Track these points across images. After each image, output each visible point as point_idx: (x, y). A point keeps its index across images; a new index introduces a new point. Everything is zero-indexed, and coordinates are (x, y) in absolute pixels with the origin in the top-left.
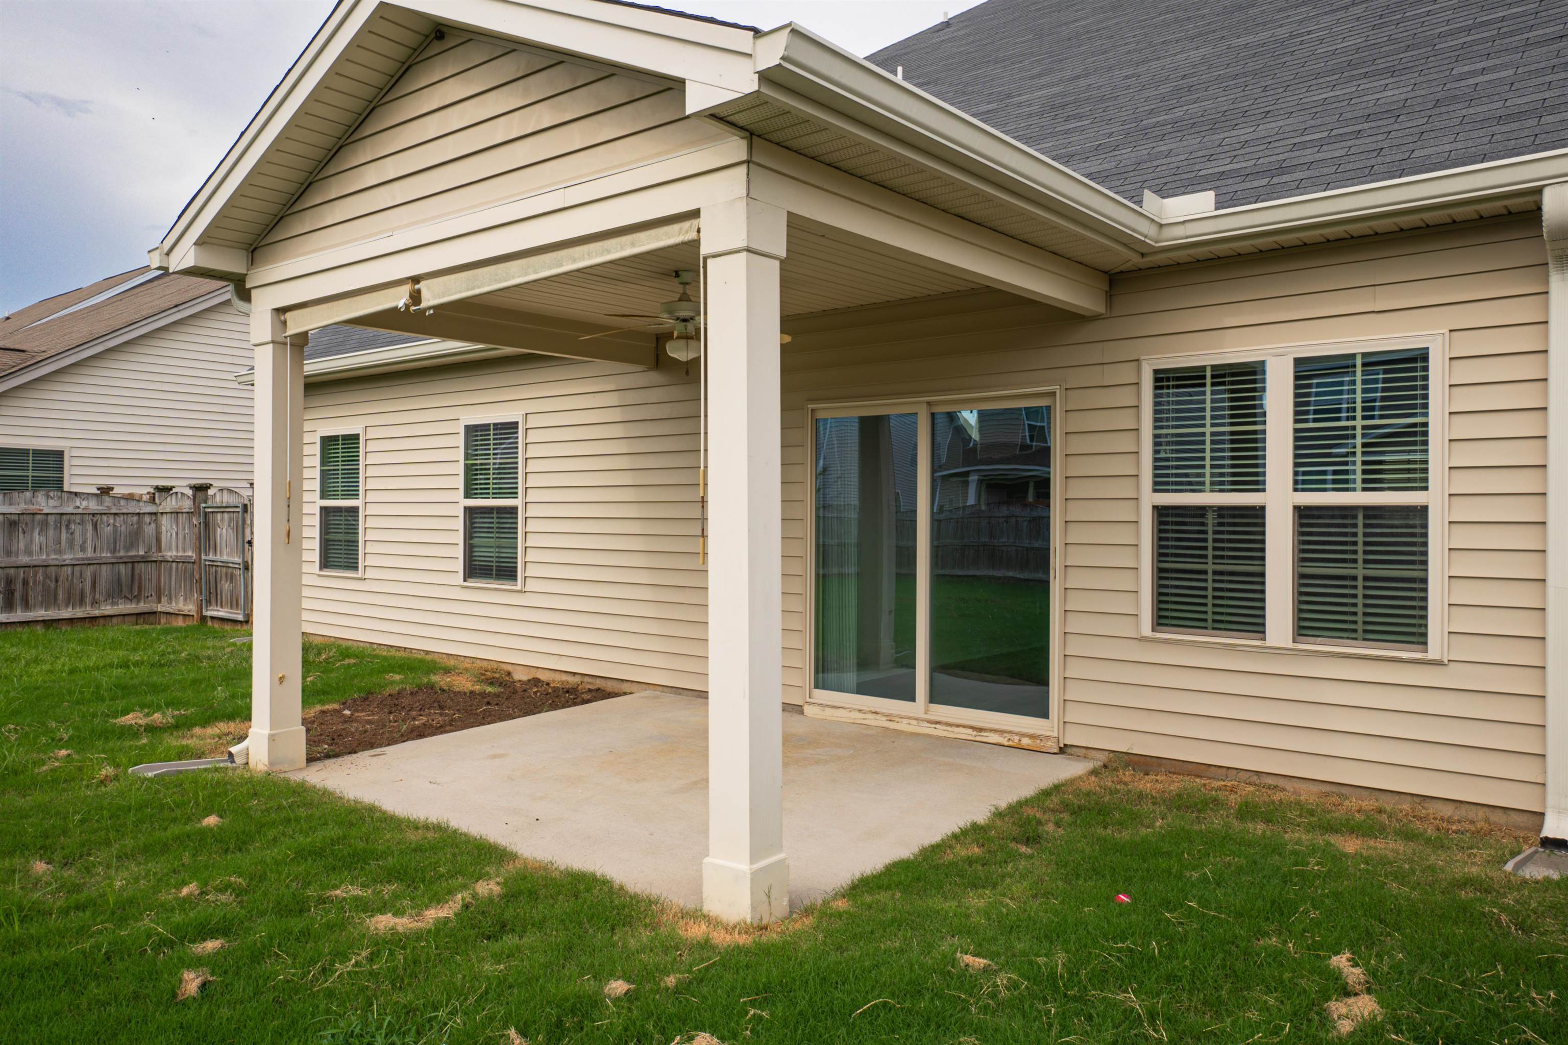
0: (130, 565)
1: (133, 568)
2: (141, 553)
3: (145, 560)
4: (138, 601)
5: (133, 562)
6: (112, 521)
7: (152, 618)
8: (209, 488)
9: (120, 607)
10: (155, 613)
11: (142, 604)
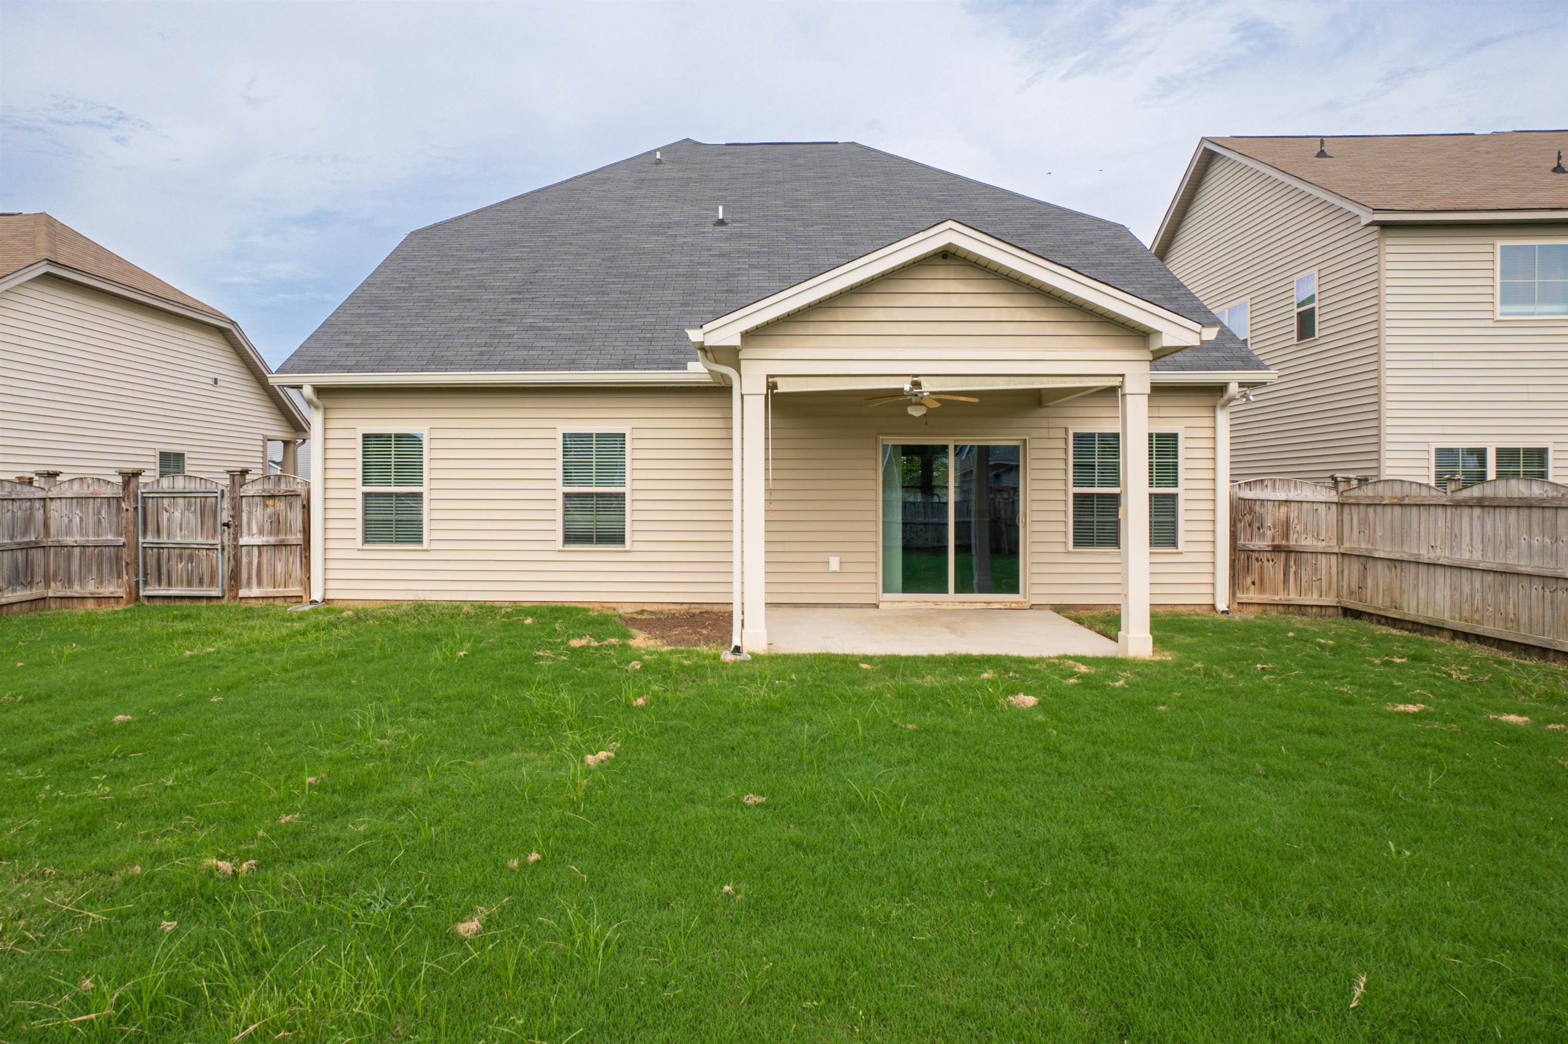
0: (24, 551)
1: (27, 555)
2: (33, 539)
3: (37, 546)
4: (32, 587)
5: (28, 547)
6: (10, 507)
7: (41, 604)
8: (140, 474)
9: (19, 594)
10: (44, 599)
11: (34, 591)
